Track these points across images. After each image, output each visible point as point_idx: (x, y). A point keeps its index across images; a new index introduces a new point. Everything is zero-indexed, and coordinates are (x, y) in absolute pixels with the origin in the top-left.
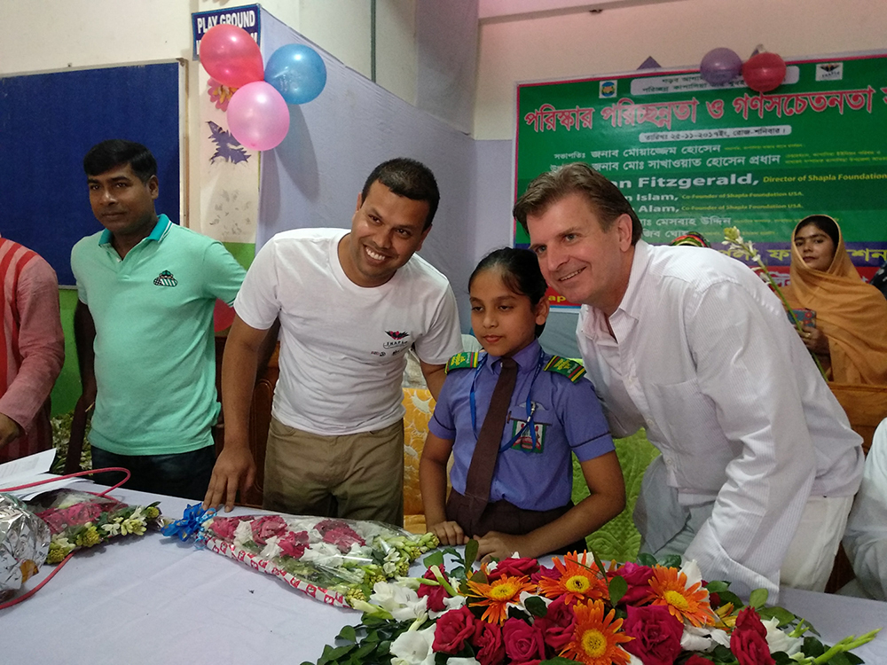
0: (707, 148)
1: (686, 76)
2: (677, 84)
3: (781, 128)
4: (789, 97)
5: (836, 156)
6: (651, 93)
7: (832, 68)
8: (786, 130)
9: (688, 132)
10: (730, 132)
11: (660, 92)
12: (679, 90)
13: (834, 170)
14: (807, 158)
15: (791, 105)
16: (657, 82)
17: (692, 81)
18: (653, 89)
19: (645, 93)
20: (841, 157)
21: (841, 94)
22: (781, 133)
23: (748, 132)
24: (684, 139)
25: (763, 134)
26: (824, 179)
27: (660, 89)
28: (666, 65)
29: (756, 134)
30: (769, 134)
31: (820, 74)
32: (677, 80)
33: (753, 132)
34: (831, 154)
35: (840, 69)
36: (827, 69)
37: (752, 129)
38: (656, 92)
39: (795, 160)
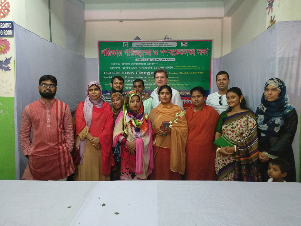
0: (154, 64)
1: (147, 43)
2: (145, 45)
3: (173, 59)
4: (175, 50)
5: (186, 67)
6: (138, 47)
7: (185, 43)
8: (174, 60)
9: (149, 59)
10: (160, 59)
11: (140, 47)
12: (146, 47)
13: (187, 71)
14: (179, 67)
15: (175, 53)
16: (139, 44)
17: (149, 44)
18: (139, 46)
19: (136, 47)
20: (188, 67)
21: (187, 50)
22: (173, 60)
23: (164, 60)
24: (148, 61)
25: (168, 60)
26: (184, 73)
27: (140, 46)
28: (142, 39)
29: (167, 60)
30: (170, 60)
31: (182, 45)
32: (145, 44)
33: (166, 60)
34: (185, 67)
35: (187, 43)
36: (183, 43)
37: (165, 59)
38: (139, 47)
39: (177, 68)
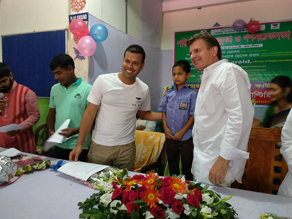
0: (235, 51)
1: (228, 29)
2: (226, 31)
3: (259, 45)
4: (262, 35)
6: (217, 34)
7: (276, 25)
8: (261, 45)
9: (229, 47)
10: (243, 46)
11: (220, 34)
12: (226, 33)
13: (277, 58)
14: (268, 54)
15: (263, 37)
16: (219, 31)
17: (230, 30)
19: (215, 34)
20: (279, 54)
21: (279, 33)
23: (248, 46)
24: (228, 49)
26: (274, 61)
28: (222, 25)
29: (251, 47)
30: (255, 47)
31: (272, 27)
34: (276, 53)
35: (279, 25)
36: (274, 25)
37: (250, 45)
39: (264, 55)
